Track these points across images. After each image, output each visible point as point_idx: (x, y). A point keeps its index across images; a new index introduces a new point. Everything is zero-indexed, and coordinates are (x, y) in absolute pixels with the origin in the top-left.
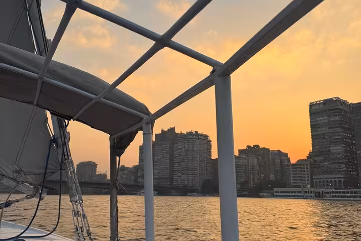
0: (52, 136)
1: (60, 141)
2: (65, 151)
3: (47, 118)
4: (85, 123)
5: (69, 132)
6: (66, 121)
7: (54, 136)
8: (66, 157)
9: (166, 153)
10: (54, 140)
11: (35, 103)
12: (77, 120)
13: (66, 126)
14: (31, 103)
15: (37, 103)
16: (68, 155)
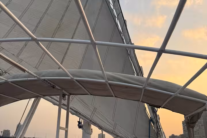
0: (150, 118)
1: (154, 120)
2: (158, 126)
3: (146, 108)
4: (168, 109)
5: (158, 115)
6: (156, 108)
7: (151, 118)
8: (159, 130)
9: (202, 126)
10: (151, 120)
11: (141, 100)
12: (164, 108)
13: (157, 111)
14: (139, 101)
15: (142, 100)
16: (160, 129)
